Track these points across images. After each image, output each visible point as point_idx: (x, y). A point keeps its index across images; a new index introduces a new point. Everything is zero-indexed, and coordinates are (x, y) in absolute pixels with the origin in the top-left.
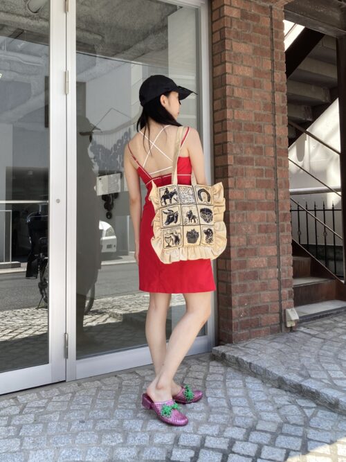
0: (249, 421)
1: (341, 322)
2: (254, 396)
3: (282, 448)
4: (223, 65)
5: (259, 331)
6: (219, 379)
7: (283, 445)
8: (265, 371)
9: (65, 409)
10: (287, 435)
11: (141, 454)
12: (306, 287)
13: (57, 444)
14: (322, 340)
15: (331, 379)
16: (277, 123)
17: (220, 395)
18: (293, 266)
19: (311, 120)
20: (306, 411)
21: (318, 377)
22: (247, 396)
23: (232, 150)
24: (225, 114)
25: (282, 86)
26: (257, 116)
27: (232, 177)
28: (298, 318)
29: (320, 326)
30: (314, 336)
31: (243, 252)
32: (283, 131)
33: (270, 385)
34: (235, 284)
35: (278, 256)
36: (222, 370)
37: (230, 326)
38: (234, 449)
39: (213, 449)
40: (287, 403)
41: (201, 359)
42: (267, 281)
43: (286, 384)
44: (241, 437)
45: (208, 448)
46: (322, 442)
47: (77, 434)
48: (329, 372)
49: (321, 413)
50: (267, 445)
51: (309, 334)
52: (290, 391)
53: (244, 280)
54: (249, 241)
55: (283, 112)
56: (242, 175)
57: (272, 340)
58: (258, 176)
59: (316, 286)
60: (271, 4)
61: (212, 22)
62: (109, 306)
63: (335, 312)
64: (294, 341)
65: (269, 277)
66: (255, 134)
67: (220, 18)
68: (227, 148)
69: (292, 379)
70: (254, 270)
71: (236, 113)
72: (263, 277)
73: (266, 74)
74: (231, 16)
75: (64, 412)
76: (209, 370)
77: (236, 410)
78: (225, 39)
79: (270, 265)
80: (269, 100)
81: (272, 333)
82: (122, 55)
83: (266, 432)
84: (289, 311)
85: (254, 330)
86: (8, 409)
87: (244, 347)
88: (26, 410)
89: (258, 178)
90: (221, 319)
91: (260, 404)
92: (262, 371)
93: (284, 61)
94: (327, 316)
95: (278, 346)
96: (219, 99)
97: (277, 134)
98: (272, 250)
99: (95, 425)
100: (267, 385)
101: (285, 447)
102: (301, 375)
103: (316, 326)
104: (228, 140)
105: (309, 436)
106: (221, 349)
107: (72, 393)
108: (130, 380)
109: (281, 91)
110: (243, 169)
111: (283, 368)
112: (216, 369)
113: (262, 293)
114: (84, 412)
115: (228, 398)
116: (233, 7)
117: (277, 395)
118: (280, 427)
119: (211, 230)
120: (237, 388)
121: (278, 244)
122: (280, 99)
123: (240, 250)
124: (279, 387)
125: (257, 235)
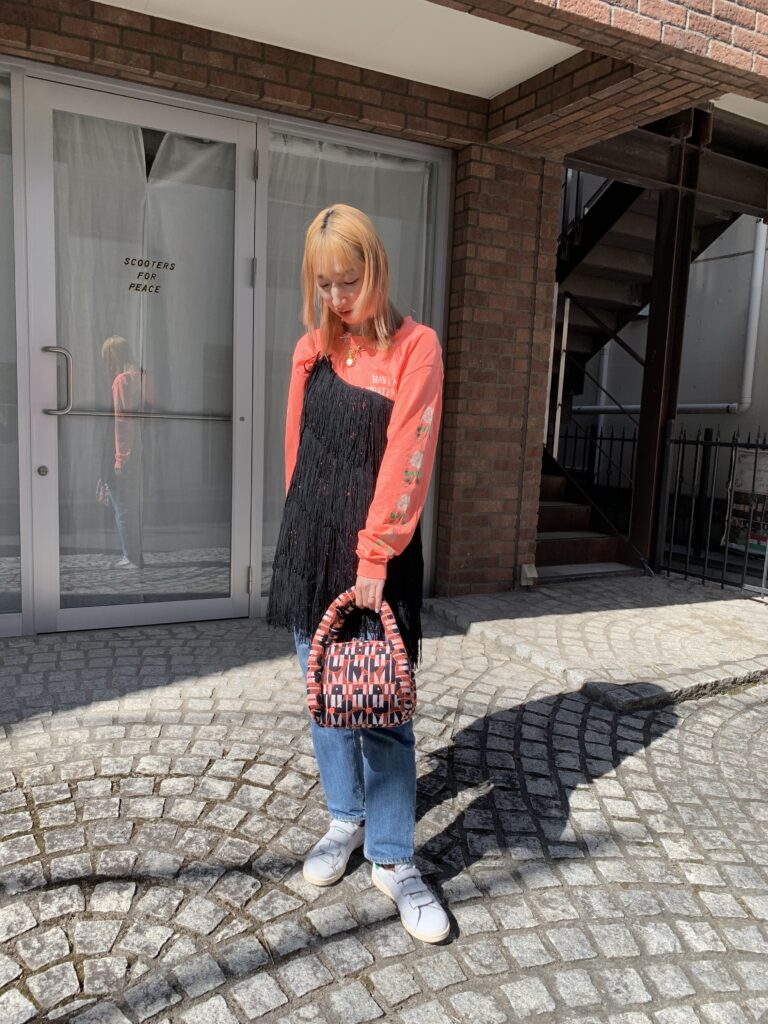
1: (599, 587)
5: (483, 587)
16: (535, 327)
24: (461, 314)
25: (549, 274)
26: (507, 316)
28: (536, 576)
29: (570, 589)
31: (469, 492)
32: (544, 338)
34: (456, 530)
37: (447, 576)
42: (500, 529)
53: (469, 525)
54: (479, 480)
55: (546, 312)
56: (478, 395)
58: (501, 397)
61: (455, 184)
65: (502, 525)
66: (502, 341)
68: (460, 360)
70: (483, 514)
71: (476, 314)
72: (496, 524)
74: (479, 175)
78: (469, 209)
79: (506, 510)
81: (500, 591)
84: (526, 567)
85: (477, 585)
87: (458, 601)
89: (501, 400)
93: (555, 237)
96: (457, 292)
97: (534, 341)
103: (563, 588)
104: (462, 350)
109: (547, 282)
110: (480, 388)
113: (491, 542)
116: (485, 163)
121: (520, 485)
123: (467, 490)
125: (492, 472)
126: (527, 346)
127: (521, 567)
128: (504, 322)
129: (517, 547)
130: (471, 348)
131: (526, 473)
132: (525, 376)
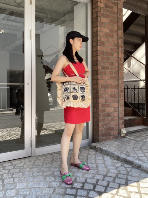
0: (105, 173)
1: (143, 134)
2: (107, 163)
3: (118, 183)
4: (97, 27)
5: (110, 137)
6: (93, 156)
7: (118, 182)
8: (112, 153)
9: (31, 167)
10: (120, 178)
11: (61, 185)
12: (130, 120)
13: (28, 180)
14: (135, 141)
15: (138, 157)
16: (119, 52)
17: (94, 163)
18: (124, 111)
19: (134, 51)
20: (128, 169)
21: (133, 156)
22: (104, 163)
23: (100, 64)
24: (97, 48)
25: (122, 36)
26: (111, 49)
27: (100, 75)
28: (126, 132)
29: (135, 136)
30: (132, 140)
31: (104, 106)
32: (122, 56)
33: (114, 159)
34: (100, 118)
35: (118, 107)
36: (94, 153)
37: (98, 135)
38: (98, 183)
39: (90, 183)
40: (120, 166)
41: (86, 148)
42: (114, 117)
43: (120, 159)
44: (101, 179)
45: (88, 183)
46: (133, 181)
47: (36, 177)
48: (138, 154)
49: (134, 170)
50: (112, 182)
51: (131, 139)
52: (122, 161)
53: (104, 117)
54: (106, 101)
55: (122, 48)
56: (104, 74)
57: (115, 141)
58: (111, 74)
59: (134, 120)
60: (118, 2)
61: (92, 9)
62: (49, 127)
63: (141, 130)
64: (124, 141)
65: (114, 116)
66: (110, 57)
67: (96, 7)
68: (98, 62)
69: (123, 156)
70: (108, 113)
71: (102, 48)
72: (112, 115)
73: (115, 31)
74: (101, 6)
75: (31, 168)
76: (89, 153)
77: (100, 169)
78: (98, 16)
79: (115, 111)
80: (116, 42)
81: (115, 138)
82: (55, 23)
83: (111, 177)
84: (122, 129)
85: (108, 137)
86: (8, 167)
87: (104, 144)
88: (16, 167)
89: (111, 75)
90: (95, 132)
91: (109, 166)
92: (111, 153)
93: (123, 26)
94: (138, 132)
95: (118, 144)
96: (95, 42)
97: (119, 57)
98: (116, 105)
99: (43, 174)
100: (113, 159)
101: (119, 183)
102: (126, 155)
103: (133, 136)
104: (99, 59)
105: (128, 179)
106: (94, 144)
107: (34, 161)
108: (57, 156)
109: (121, 39)
110: (104, 71)
111: (119, 152)
112: (92, 152)
113: (111, 122)
114: (39, 168)
115: (96, 164)
116: (102, 3)
117: (116, 163)
118: (117, 175)
119: (84, 96)
120: (100, 160)
121: (118, 102)
122: (121, 42)
123: (103, 105)
124: (117, 160)
125: (110, 98)
129: (119, 123)
130: (101, 59)
131: (120, 98)
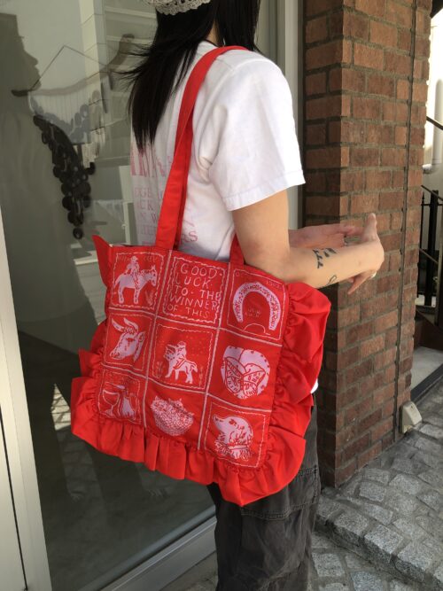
5: (368, 453)
16: (414, 76)
18: (414, 336)
23: (348, 136)
24: (336, 51)
28: (419, 418)
31: (354, 333)
34: (342, 392)
35: (399, 325)
42: (383, 371)
53: (354, 380)
54: (363, 313)
56: (361, 188)
65: (385, 364)
66: (383, 99)
70: (367, 359)
72: (377, 368)
79: (387, 344)
81: (383, 448)
84: (406, 409)
85: (363, 454)
89: (383, 191)
97: (413, 98)
98: (391, 319)
110: (362, 175)
113: (375, 393)
121: (400, 305)
123: (351, 331)
125: (375, 298)
126: (406, 107)
127: (401, 409)
128: (385, 70)
129: (397, 385)
130: (351, 111)
131: (405, 288)
132: (404, 151)
